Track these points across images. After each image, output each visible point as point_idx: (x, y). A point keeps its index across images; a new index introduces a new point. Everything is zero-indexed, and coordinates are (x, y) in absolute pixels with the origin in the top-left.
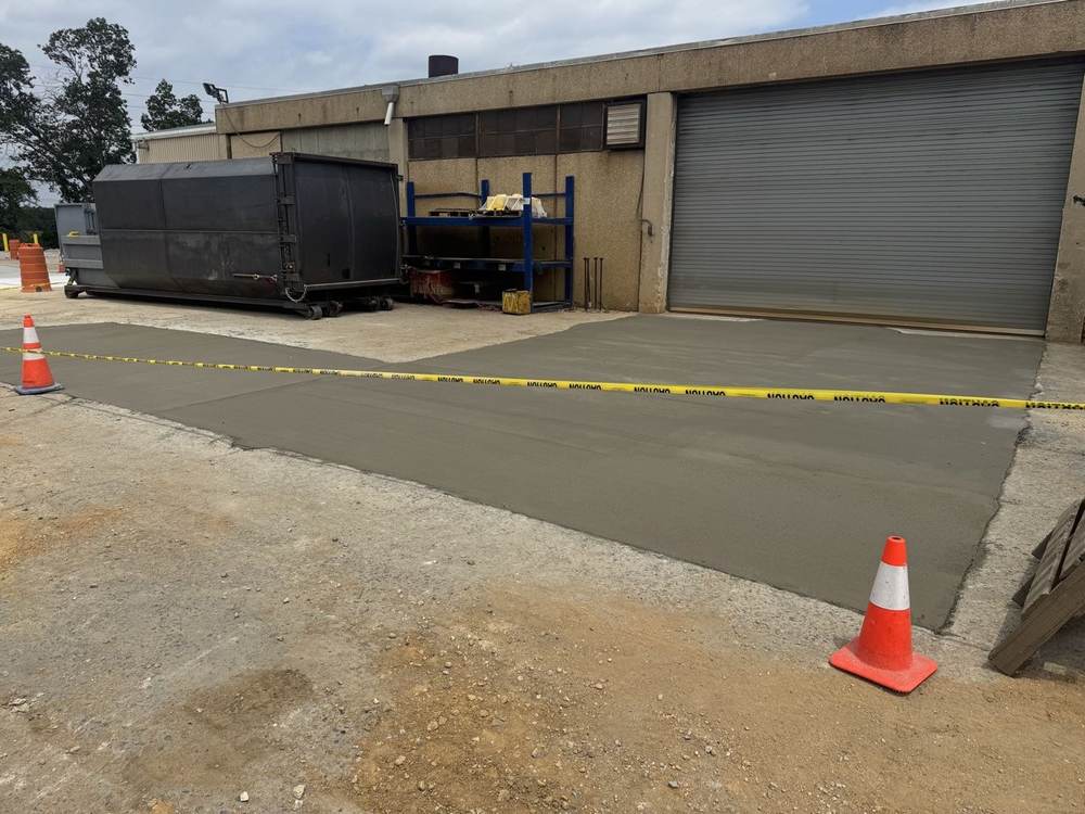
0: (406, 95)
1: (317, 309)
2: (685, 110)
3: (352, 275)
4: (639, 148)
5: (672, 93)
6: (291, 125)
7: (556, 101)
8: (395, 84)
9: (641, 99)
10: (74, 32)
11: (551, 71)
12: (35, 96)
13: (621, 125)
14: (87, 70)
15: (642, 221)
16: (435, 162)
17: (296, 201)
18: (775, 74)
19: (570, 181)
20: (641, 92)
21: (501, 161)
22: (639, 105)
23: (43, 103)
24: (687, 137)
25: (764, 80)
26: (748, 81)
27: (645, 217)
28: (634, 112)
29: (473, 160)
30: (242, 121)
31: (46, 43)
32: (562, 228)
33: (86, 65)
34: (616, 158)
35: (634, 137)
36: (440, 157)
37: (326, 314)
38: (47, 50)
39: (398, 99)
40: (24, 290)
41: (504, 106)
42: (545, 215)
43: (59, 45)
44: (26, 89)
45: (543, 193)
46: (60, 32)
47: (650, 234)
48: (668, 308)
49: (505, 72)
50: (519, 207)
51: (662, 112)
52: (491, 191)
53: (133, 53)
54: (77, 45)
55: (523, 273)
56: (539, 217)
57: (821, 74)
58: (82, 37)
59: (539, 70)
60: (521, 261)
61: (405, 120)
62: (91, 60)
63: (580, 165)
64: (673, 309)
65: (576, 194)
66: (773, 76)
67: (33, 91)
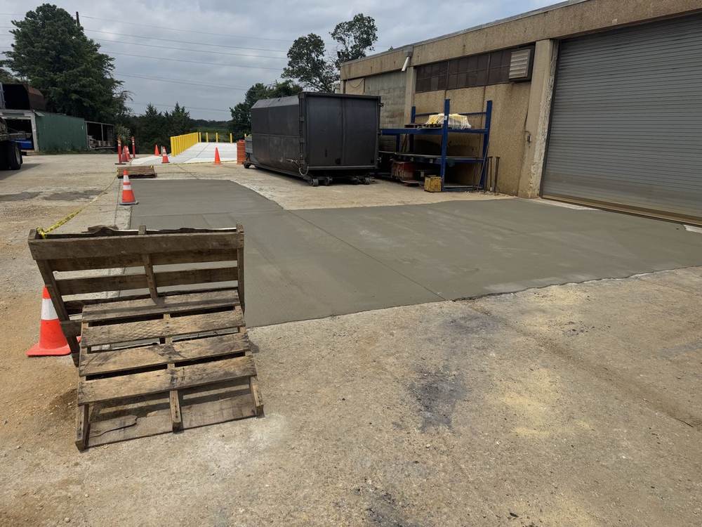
0: (416, 51)
1: (316, 181)
2: (565, 51)
3: (342, 162)
4: (526, 80)
5: (551, 39)
6: (368, 74)
7: (486, 50)
8: (411, 45)
9: (532, 45)
10: (347, 24)
11: (486, 30)
12: (324, 60)
13: (517, 66)
14: (351, 45)
15: (526, 131)
16: (426, 94)
17: (306, 119)
18: (616, 20)
19: (490, 103)
20: (532, 40)
21: (457, 91)
22: (529, 50)
23: (327, 65)
24: (563, 71)
25: (608, 25)
26: (598, 27)
27: (527, 129)
28: (525, 55)
29: (443, 91)
30: (350, 71)
31: (333, 31)
32: (483, 135)
33: (352, 41)
34: (516, 88)
35: (524, 73)
36: (429, 90)
37: (321, 183)
38: (333, 35)
39: (412, 55)
40: (238, 164)
41: (460, 56)
42: (469, 126)
43: (340, 31)
44: (321, 57)
45: (470, 112)
46: (340, 25)
47: (529, 141)
48: (541, 195)
49: (462, 33)
50: (441, 122)
51: (544, 53)
52: (450, 111)
53: (376, 33)
54: (348, 31)
55: (440, 165)
56: (462, 128)
57: (648, 17)
58: (351, 26)
59: (479, 30)
60: (438, 157)
61: (415, 67)
62: (355, 38)
63: (496, 93)
64: (544, 196)
65: (493, 112)
66: (615, 22)
67: (323, 58)
